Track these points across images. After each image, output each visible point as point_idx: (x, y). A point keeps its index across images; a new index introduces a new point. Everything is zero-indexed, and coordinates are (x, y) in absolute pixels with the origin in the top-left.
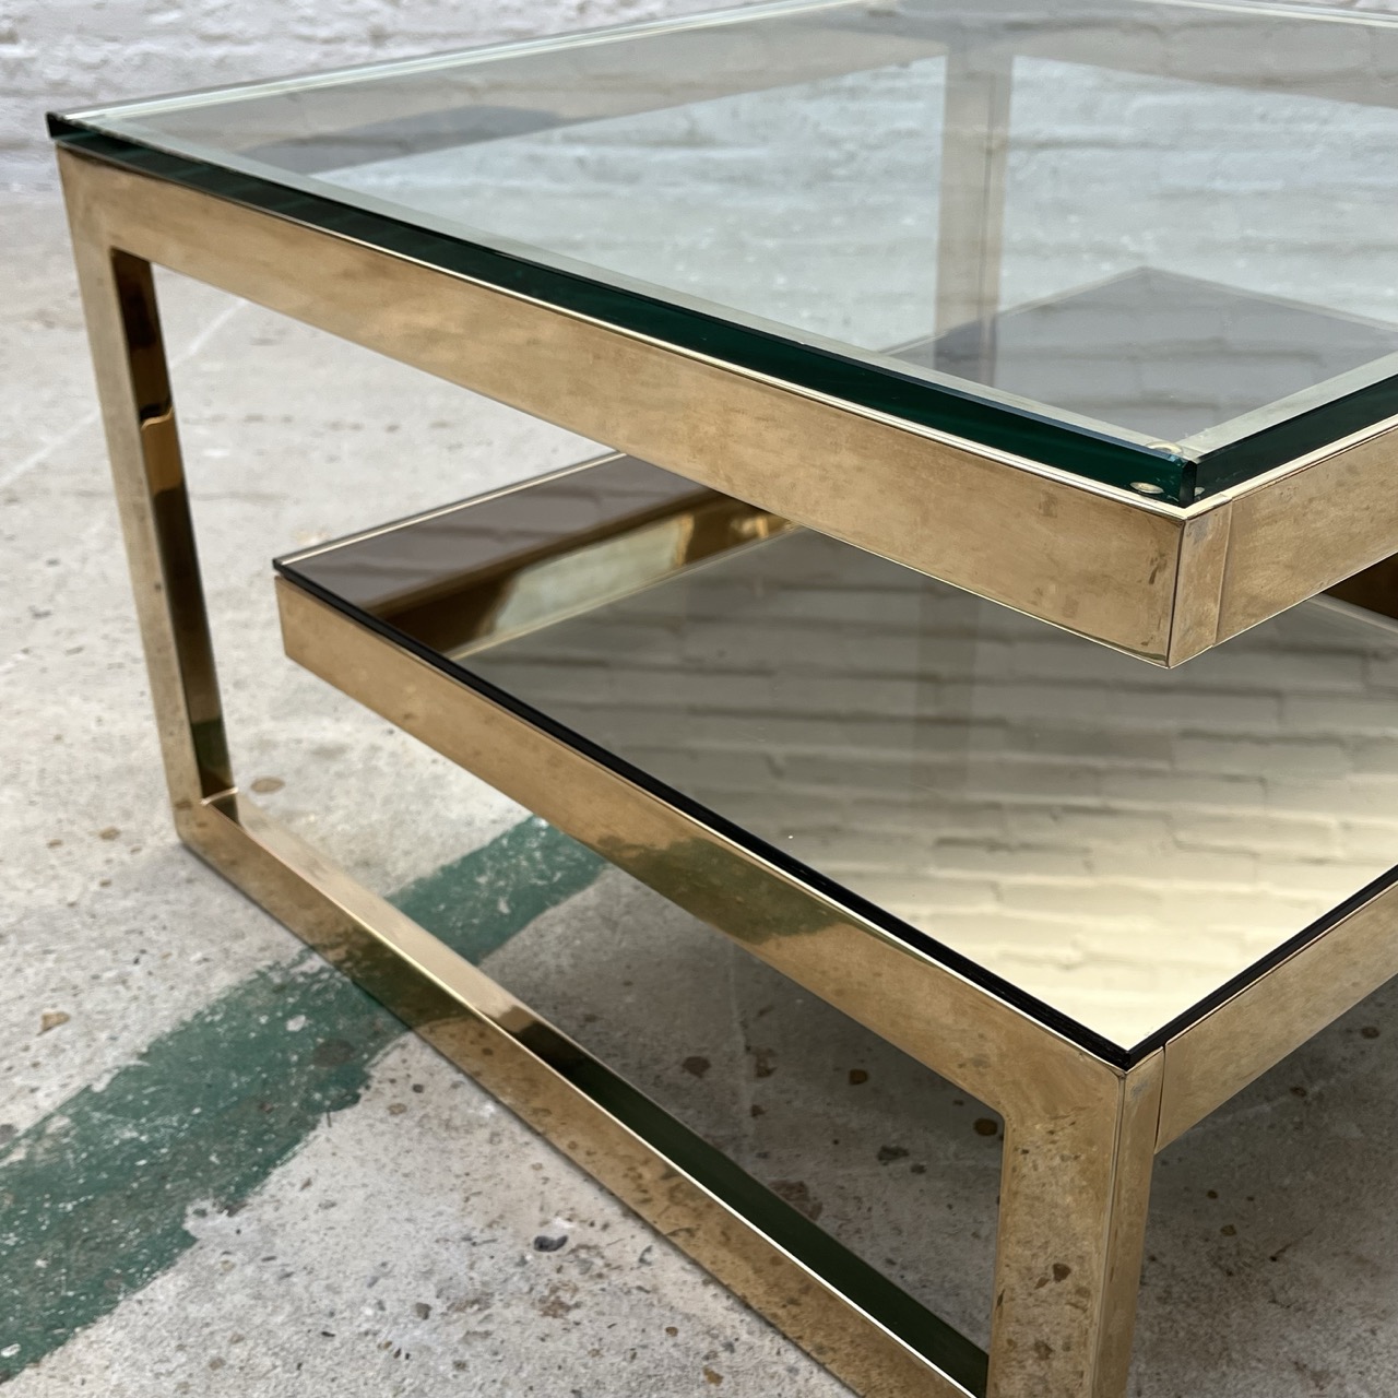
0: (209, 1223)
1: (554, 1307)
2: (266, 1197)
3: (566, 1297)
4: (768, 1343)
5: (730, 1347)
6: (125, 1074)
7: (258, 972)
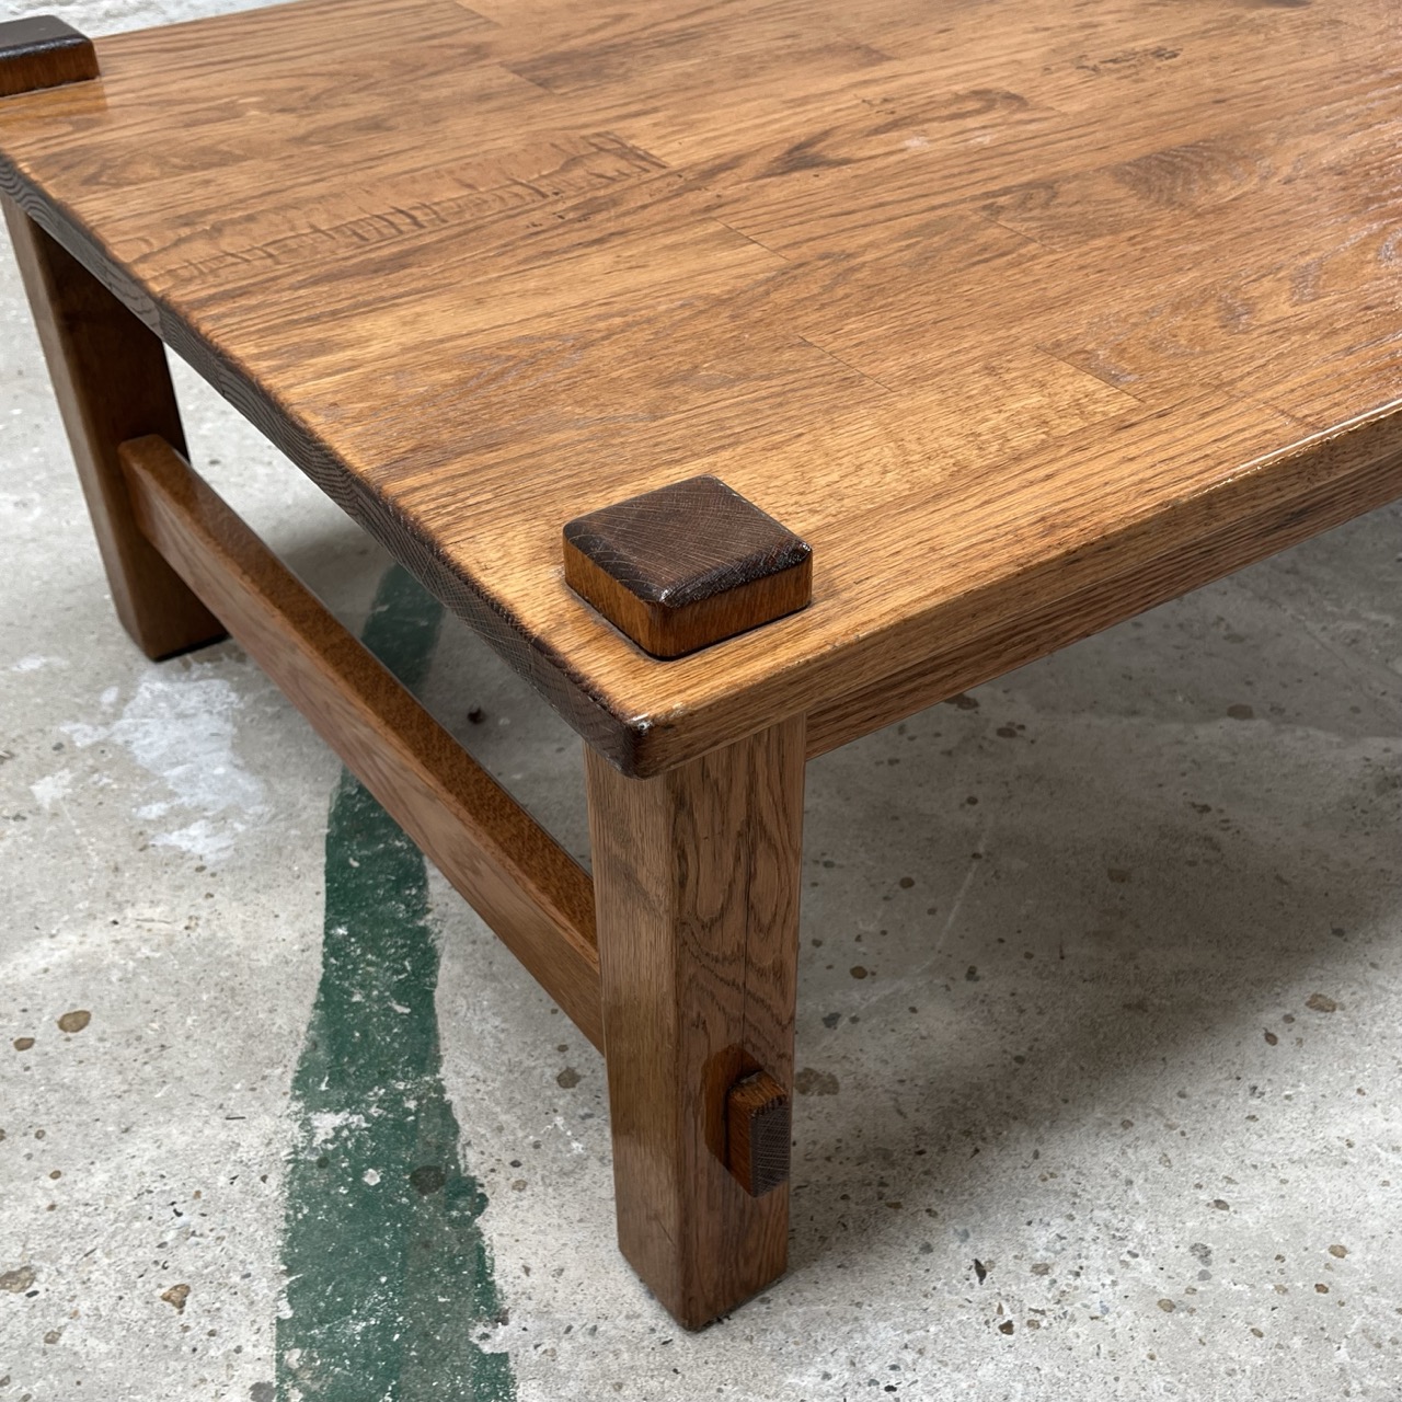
0: (498, 1339)
2: (512, 1296)
6: (292, 1293)
7: (289, 1162)
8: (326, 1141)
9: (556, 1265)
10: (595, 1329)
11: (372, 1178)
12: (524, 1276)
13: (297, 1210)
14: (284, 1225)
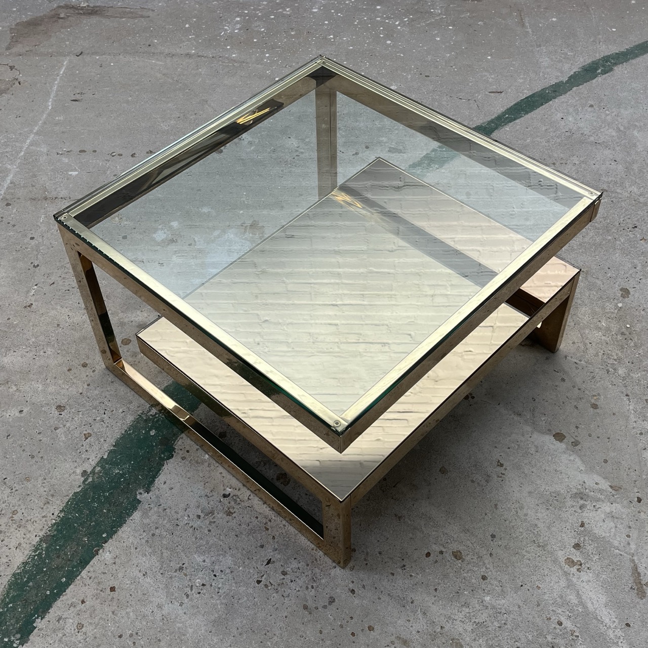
0: (143, 496)
1: (229, 514)
2: (155, 487)
3: (232, 510)
4: (279, 519)
5: (270, 521)
6: (111, 452)
7: (139, 415)
8: (151, 415)
9: (173, 486)
10: (165, 509)
11: (153, 433)
12: (163, 484)
13: (130, 430)
14: (123, 432)
